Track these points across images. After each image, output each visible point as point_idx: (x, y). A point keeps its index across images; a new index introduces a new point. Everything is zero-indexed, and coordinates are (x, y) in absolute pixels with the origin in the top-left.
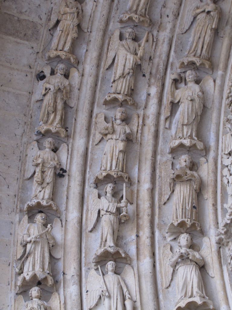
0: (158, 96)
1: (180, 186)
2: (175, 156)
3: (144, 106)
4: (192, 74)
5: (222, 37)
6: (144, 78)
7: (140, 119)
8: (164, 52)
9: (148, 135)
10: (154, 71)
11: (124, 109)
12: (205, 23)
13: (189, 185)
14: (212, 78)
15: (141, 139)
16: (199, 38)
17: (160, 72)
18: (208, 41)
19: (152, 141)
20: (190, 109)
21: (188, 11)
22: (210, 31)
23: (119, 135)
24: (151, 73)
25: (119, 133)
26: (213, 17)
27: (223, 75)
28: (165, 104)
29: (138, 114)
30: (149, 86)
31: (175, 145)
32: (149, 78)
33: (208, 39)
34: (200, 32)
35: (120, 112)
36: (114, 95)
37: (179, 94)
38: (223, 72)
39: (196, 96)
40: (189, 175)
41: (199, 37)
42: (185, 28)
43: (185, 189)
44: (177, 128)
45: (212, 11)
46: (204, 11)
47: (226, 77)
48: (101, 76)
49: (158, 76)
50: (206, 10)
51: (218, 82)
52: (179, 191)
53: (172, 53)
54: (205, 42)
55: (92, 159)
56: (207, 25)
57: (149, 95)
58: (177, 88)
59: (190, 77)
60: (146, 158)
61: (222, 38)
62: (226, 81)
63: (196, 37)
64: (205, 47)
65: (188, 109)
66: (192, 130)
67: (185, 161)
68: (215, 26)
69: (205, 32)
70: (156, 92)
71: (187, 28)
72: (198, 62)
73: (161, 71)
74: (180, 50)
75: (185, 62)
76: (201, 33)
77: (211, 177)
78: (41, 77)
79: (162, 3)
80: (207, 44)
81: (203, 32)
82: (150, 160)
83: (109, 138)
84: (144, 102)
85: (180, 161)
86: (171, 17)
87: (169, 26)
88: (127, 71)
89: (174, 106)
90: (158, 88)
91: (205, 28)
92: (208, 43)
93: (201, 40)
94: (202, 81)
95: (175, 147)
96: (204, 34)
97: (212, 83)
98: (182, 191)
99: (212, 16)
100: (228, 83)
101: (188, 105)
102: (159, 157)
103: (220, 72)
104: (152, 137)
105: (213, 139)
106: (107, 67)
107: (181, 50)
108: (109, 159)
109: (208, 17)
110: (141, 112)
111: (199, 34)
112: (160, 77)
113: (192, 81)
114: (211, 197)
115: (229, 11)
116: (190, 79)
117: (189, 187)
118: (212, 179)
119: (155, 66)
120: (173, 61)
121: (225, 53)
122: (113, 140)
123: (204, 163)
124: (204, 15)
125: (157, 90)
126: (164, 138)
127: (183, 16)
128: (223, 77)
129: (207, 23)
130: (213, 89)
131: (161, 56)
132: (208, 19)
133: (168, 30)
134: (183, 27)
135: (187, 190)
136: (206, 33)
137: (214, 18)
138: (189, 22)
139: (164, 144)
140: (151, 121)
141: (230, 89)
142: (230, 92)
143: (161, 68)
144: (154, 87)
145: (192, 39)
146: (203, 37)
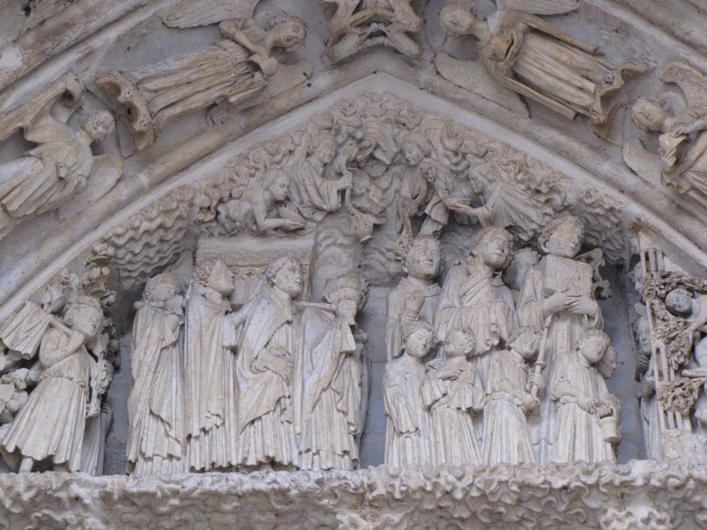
0: (10, 80)
6: (23, 13)
8: (104, 17)
10: (50, 25)
12: (228, 71)
16: (189, 83)
17: (59, 43)
20: (41, 192)
22: (217, 94)
24: (43, 22)
26: (252, 83)
27: (143, 190)
30: (14, 41)
32: (31, 27)
33: (198, 102)
34: (202, 75)
37: (46, 130)
38: (149, 184)
39: (76, 183)
41: (188, 80)
42: (180, 20)
45: (263, 74)
46: (250, 53)
47: (141, 199)
49: (49, 45)
51: (124, 192)
53: (112, 34)
54: (187, 102)
56: (226, 79)
58: (52, 112)
61: (211, 123)
62: (133, 204)
63: (185, 74)
64: (178, 108)
68: (235, 101)
69: (207, 86)
70: (15, 69)
71: (182, 24)
73: (62, 44)
74: (129, 45)
75: (123, 94)
76: (200, 78)
80: (185, 108)
90: (26, 67)
91: (216, 79)
92: (190, 110)
94: (105, 155)
96: (203, 87)
97: (111, 179)
99: (253, 79)
100: (135, 214)
101: (48, 180)
103: (143, 179)
107: (129, 48)
111: (195, 76)
112: (50, 50)
113: (92, 138)
116: (94, 132)
119: (62, 19)
120: (96, 50)
125: (21, 68)
128: (139, 194)
129: (229, 77)
130: (102, 193)
131: (92, 18)
132: (237, 72)
134: (179, 14)
137: (252, 87)
141: (127, 231)
142: (118, 236)
143: (67, 38)
144: (19, 53)
145: (176, 67)
146: (196, 90)
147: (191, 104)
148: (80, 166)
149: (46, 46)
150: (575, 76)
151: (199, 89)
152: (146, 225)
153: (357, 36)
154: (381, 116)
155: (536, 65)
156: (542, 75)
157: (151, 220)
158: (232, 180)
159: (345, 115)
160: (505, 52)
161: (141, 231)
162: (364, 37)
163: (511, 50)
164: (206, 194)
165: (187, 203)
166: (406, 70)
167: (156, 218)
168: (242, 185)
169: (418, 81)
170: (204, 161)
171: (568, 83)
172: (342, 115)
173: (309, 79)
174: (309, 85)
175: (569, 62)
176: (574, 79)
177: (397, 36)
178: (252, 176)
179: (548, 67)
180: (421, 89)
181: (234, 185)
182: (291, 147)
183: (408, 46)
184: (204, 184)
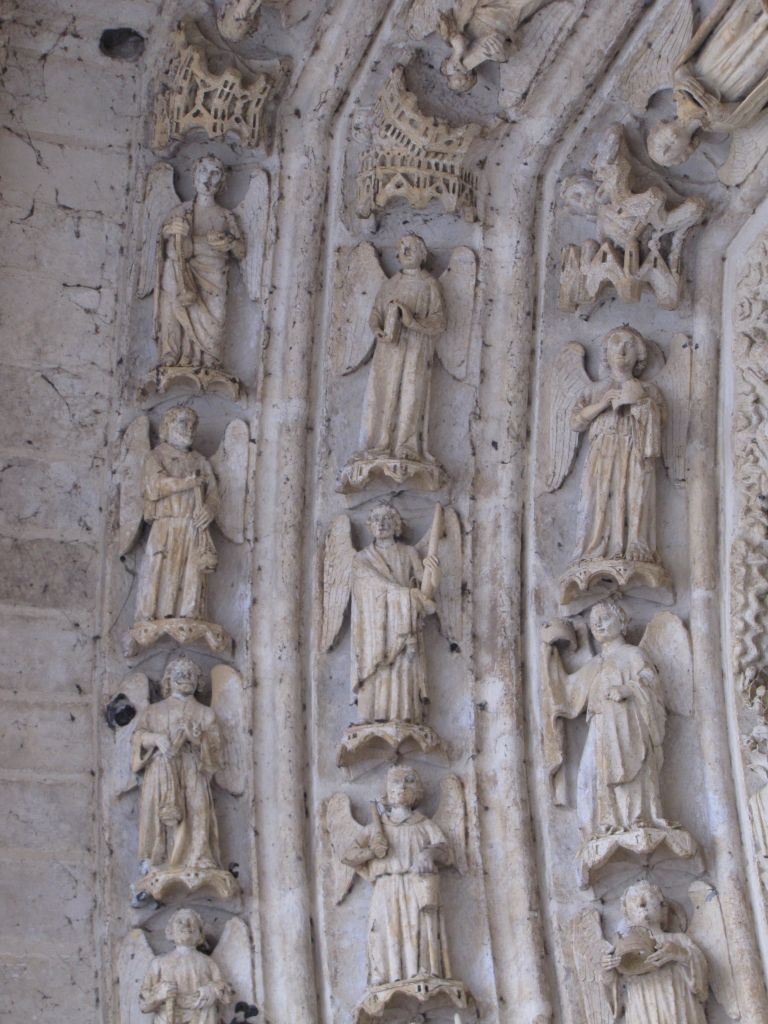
0: (511, 705)
1: (643, 989)
2: (605, 894)
3: (471, 747)
4: (609, 615)
5: (684, 480)
6: (455, 655)
7: (467, 791)
8: (504, 561)
9: (505, 839)
10: (484, 628)
11: (409, 769)
12: (619, 443)
13: (670, 982)
14: (676, 618)
15: (483, 856)
16: (610, 495)
17: (504, 628)
18: (639, 501)
19: (520, 859)
20: (625, 731)
21: (557, 417)
22: (638, 466)
23: (407, 856)
24: (474, 636)
25: (407, 851)
26: (639, 422)
27: (709, 600)
28: (540, 728)
29: (459, 778)
30: (477, 679)
31: (597, 858)
32: (471, 653)
33: (637, 493)
34: (608, 476)
35: (397, 781)
36: (367, 731)
37: (580, 688)
39: (638, 684)
40: (663, 950)
41: (606, 494)
42: (557, 471)
43: (660, 996)
44: (594, 799)
45: (635, 404)
46: (607, 409)
47: (722, 606)
48: (313, 673)
49: (500, 640)
50: (616, 405)
51: (699, 625)
52: (643, 1008)
53: (532, 560)
54: (632, 506)
55: (335, 955)
56: (627, 449)
57: (482, 707)
58: (569, 670)
59: (605, 625)
60: (511, 919)
61: (683, 484)
62: (722, 617)
63: (598, 497)
64: (634, 520)
65: (618, 730)
66: (645, 797)
67: (643, 905)
68: (654, 449)
69: (624, 474)
70: (504, 692)
71: (563, 470)
72: (622, 572)
73: (507, 625)
74: (556, 544)
75: (579, 582)
76: (611, 481)
77: (737, 942)
78: (121, 714)
79: (469, 408)
80: (637, 512)
81: (617, 472)
82: (526, 922)
83: (378, 873)
84: (471, 735)
85: (625, 905)
86: (507, 446)
87: (505, 476)
88: (395, 643)
89: (571, 728)
90: (507, 679)
91: (621, 460)
92: (642, 506)
93: (618, 500)
94: (647, 629)
95: (600, 862)
96: (623, 481)
97: (680, 634)
98: (652, 1004)
99: (637, 418)
100: (732, 622)
101: (616, 717)
102: (553, 907)
103: (699, 594)
104: (518, 845)
105: (717, 813)
106: (328, 641)
107: (560, 545)
108: (391, 941)
109: (623, 424)
110: (467, 768)
111: (605, 485)
112: (505, 643)
113: (613, 638)
114: (752, 1010)
115: (688, 393)
116: (606, 633)
117: (671, 989)
118: (744, 947)
119: (486, 611)
120: (538, 585)
121: (701, 529)
122: (393, 877)
123: (706, 900)
124: (610, 420)
125: (507, 686)
126: (557, 839)
127: (543, 436)
128: (712, 606)
129: (627, 444)
130: (687, 652)
131: (498, 576)
132: (625, 432)
133: (504, 489)
134: (551, 469)
135: (666, 998)
136: (627, 476)
137: (644, 423)
138: (566, 450)
139: (560, 859)
140: (503, 793)
141: (742, 641)
142: (744, 652)
143: (504, 615)
144: (493, 679)
145: (587, 503)
146: (622, 490)
147: (635, 503)
148: (630, 669)
149: (499, 646)
150: (751, 30)
151: (622, 486)
152: (749, 615)
153: (654, 270)
154: (762, 275)
155: (729, 71)
156: (741, 69)
157: (746, 605)
158: (749, 488)
159: (749, 316)
160: (694, 107)
161: (752, 622)
162: (660, 261)
163: (696, 98)
164: (752, 525)
165: (750, 554)
166: (724, 222)
167: (746, 598)
168: (760, 478)
169: (742, 213)
170: (723, 510)
171: (757, 41)
172: (747, 320)
173: (691, 344)
174: (697, 347)
175: (733, 32)
176: (754, 33)
177: (669, 222)
178: (756, 461)
179: (735, 59)
180: (754, 212)
181: (757, 487)
182: (751, 398)
183: (687, 213)
184: (740, 524)
